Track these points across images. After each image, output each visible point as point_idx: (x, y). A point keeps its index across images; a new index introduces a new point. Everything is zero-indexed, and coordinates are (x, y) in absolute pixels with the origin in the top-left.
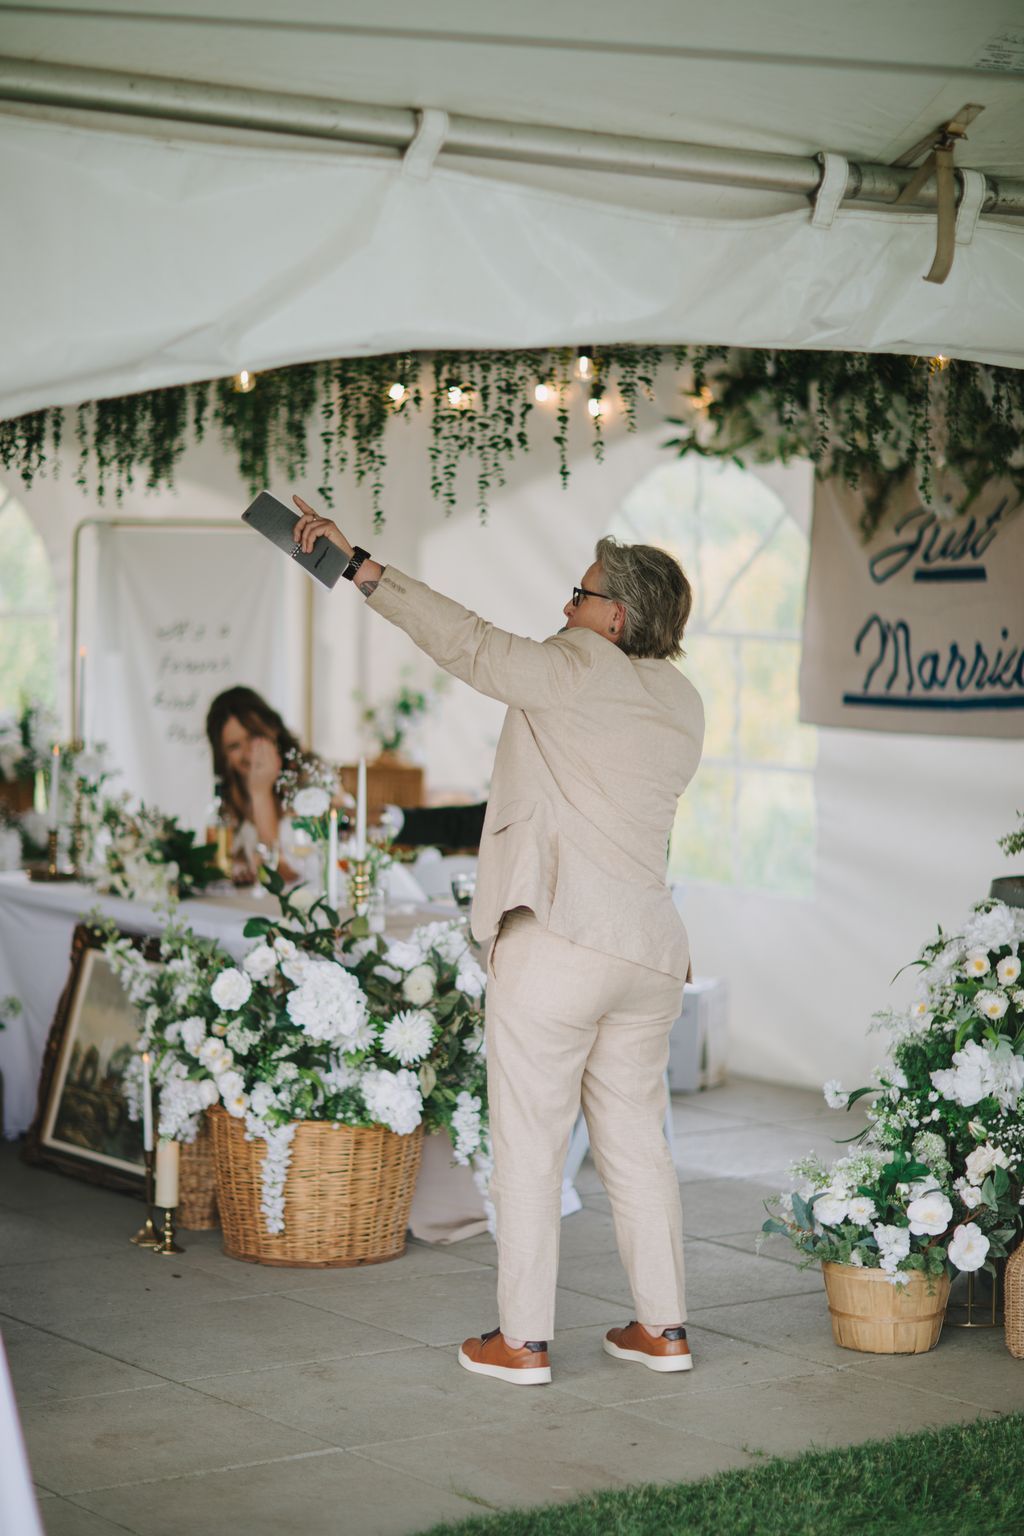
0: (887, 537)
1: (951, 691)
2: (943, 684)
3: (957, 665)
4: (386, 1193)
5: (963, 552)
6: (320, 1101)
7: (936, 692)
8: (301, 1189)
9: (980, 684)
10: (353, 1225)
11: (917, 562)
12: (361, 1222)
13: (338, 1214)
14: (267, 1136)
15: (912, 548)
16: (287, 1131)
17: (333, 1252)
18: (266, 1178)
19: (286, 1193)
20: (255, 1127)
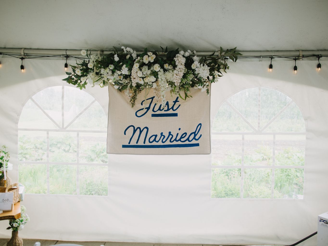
0: (138, 106)
1: (160, 143)
2: (158, 142)
3: (163, 137)
5: (168, 109)
7: (154, 143)
9: (170, 141)
11: (150, 112)
15: (148, 109)
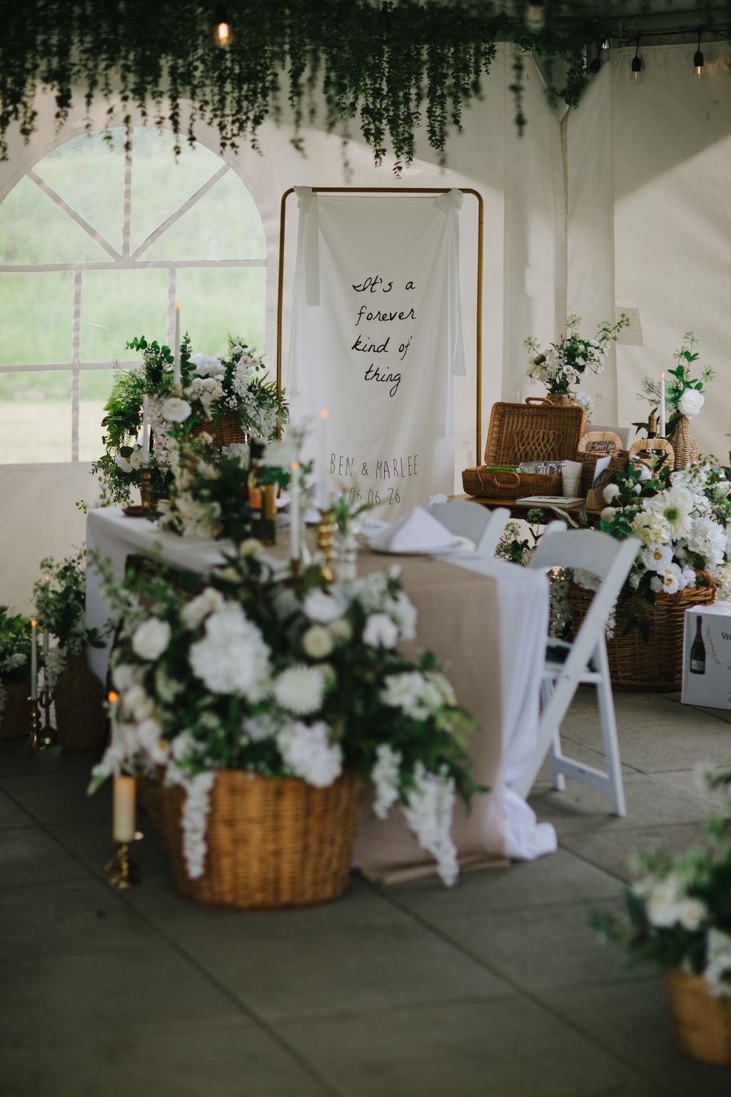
4: (313, 841)
6: (236, 752)
8: (224, 834)
10: (278, 871)
12: (286, 869)
13: (262, 860)
14: (186, 784)
16: (205, 781)
17: (259, 898)
18: (186, 824)
19: (208, 838)
20: (174, 775)
